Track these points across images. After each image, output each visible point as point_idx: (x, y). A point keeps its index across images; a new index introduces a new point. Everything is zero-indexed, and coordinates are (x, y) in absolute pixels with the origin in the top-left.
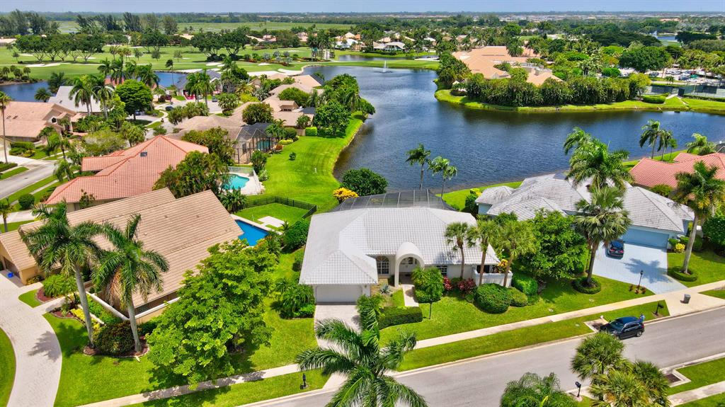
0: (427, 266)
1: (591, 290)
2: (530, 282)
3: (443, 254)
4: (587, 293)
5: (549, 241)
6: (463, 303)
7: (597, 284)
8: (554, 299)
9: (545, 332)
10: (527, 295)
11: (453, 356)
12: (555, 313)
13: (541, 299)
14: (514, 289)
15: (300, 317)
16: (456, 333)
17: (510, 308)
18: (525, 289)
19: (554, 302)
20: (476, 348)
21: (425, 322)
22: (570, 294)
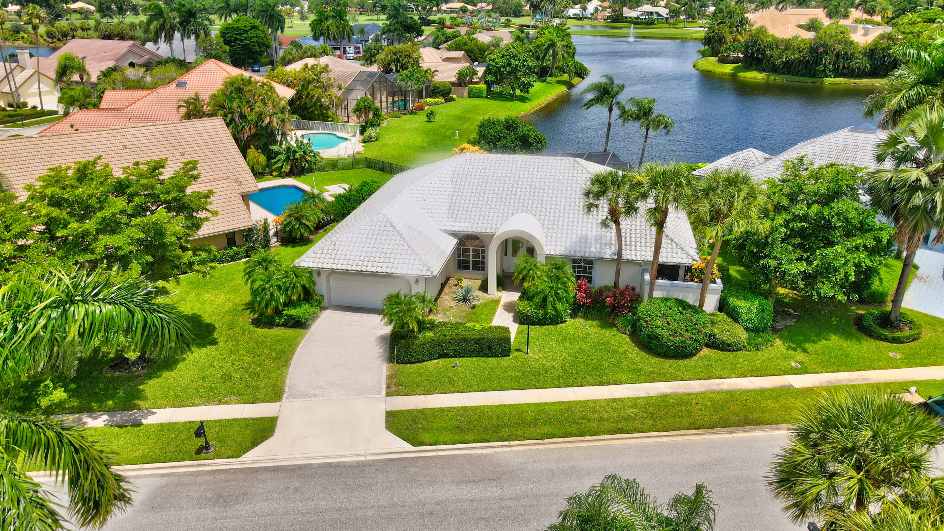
0: (549, 258)
1: (897, 334)
2: (756, 303)
3: (586, 238)
4: (886, 340)
5: (804, 218)
6: (608, 334)
7: (911, 324)
8: (808, 346)
9: (769, 404)
10: (747, 329)
11: (546, 429)
12: (804, 370)
13: (778, 342)
14: (722, 316)
15: (285, 325)
16: (572, 386)
17: (705, 351)
18: (744, 317)
19: (805, 351)
20: (601, 420)
21: (516, 358)
22: (846, 338)
